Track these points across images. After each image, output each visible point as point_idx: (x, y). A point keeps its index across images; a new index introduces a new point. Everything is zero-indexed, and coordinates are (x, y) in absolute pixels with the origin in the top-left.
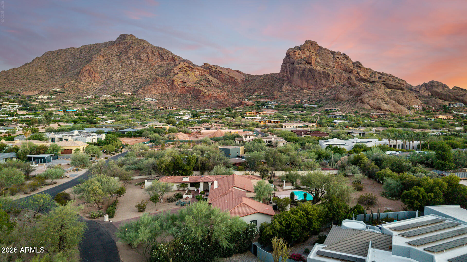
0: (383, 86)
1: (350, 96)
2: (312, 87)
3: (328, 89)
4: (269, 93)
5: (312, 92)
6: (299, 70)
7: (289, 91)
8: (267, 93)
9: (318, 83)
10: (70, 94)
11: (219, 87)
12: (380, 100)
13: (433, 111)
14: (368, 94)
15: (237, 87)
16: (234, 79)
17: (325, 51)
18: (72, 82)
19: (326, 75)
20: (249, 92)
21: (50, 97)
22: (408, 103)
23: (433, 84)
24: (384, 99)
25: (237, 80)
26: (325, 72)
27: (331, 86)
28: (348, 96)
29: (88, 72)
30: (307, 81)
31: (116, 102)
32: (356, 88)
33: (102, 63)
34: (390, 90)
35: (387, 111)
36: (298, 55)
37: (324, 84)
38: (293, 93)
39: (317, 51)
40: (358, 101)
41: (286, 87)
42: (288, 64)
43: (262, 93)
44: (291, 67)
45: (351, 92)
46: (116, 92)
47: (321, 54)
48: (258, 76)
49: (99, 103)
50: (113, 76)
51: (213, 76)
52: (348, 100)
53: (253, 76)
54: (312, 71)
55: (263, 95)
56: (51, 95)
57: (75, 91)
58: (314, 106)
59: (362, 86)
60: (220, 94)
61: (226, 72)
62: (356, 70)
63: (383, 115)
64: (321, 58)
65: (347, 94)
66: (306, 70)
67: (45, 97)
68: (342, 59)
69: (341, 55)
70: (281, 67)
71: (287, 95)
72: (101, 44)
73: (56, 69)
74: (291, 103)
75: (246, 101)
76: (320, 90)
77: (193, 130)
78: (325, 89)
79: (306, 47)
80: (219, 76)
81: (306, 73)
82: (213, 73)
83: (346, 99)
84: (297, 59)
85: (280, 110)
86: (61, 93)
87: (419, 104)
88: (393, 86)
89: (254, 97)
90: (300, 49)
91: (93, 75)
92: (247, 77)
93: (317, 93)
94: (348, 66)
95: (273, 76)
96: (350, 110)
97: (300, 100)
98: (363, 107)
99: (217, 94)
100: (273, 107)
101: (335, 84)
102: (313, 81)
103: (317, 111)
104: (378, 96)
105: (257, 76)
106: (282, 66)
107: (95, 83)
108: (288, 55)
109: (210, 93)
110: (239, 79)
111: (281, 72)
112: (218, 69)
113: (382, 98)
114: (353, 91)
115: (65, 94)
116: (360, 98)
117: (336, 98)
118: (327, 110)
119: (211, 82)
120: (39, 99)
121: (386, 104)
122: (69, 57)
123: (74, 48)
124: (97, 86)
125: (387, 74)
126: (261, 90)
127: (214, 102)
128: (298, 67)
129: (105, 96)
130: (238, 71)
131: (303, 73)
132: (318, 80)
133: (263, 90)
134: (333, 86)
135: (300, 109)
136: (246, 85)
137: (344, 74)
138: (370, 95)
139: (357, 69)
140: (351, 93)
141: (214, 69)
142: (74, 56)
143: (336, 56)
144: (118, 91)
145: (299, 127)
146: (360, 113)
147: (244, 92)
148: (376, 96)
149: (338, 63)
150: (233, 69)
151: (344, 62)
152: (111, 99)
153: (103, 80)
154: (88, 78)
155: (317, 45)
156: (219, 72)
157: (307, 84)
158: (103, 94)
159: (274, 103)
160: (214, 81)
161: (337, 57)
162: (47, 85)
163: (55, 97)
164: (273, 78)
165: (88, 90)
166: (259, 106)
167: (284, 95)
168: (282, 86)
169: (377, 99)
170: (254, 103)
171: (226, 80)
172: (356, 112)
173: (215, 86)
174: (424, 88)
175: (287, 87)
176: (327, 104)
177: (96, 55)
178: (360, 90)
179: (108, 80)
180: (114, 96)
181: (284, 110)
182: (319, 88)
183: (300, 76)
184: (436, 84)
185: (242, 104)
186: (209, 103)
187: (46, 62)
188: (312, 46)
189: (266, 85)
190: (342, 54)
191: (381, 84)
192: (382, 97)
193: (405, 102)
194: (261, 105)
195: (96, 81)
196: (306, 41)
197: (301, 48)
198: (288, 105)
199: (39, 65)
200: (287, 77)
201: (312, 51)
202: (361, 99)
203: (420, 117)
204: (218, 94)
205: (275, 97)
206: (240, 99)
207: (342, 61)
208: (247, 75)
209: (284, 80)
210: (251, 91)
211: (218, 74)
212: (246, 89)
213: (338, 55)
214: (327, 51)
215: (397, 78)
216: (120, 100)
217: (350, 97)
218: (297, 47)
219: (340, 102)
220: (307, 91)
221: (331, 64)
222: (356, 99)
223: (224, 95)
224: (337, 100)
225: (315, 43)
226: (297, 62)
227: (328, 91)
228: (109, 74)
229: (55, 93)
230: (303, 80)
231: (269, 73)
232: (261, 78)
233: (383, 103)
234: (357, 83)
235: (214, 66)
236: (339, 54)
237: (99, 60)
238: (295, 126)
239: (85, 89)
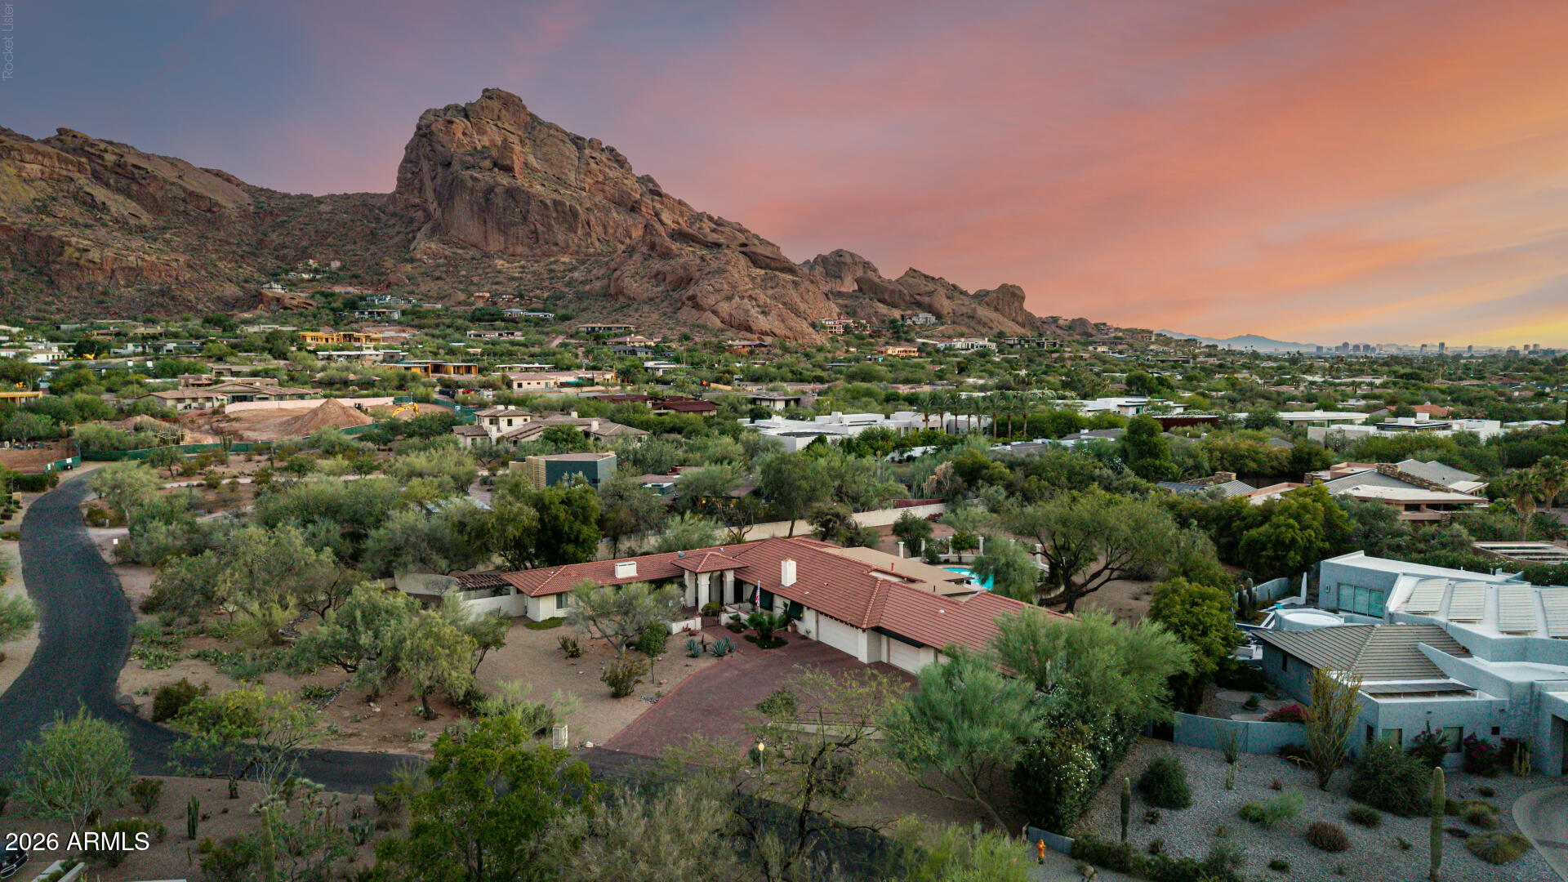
0: (743, 261)
1: (657, 286)
2: (520, 249)
3: (574, 262)
4: (361, 264)
5: (523, 267)
6: (472, 190)
7: (442, 261)
8: (354, 264)
9: (541, 237)
11: (142, 230)
12: (746, 301)
13: (871, 336)
14: (712, 282)
15: (222, 235)
16: (207, 202)
17: (552, 132)
19: (565, 213)
20: (277, 258)
22: (809, 311)
23: (842, 259)
24: (756, 299)
25: (221, 207)
26: (562, 204)
27: (584, 250)
28: (649, 286)
30: (503, 228)
32: (672, 262)
34: (763, 272)
35: (766, 334)
36: (461, 137)
37: (562, 243)
38: (456, 267)
39: (525, 128)
40: (683, 303)
41: (425, 246)
42: (425, 166)
43: (336, 264)
44: (440, 175)
45: (658, 273)
47: (538, 141)
48: (307, 200)
51: (108, 185)
52: (652, 299)
53: (286, 196)
54: (517, 197)
55: (340, 269)
58: (541, 315)
59: (688, 255)
60: (154, 258)
61: (171, 175)
62: (649, 202)
63: (761, 345)
64: (539, 153)
65: (646, 279)
66: (498, 190)
68: (606, 165)
69: (603, 150)
70: (400, 172)
71: (437, 274)
74: (460, 303)
75: (278, 289)
76: (551, 263)
77: (180, 406)
78: (566, 259)
79: (487, 112)
80: (135, 187)
81: (499, 201)
82: (107, 174)
83: (645, 295)
84: (461, 150)
85: (430, 327)
87: (835, 315)
88: (769, 261)
89: (305, 276)
90: (467, 117)
92: (263, 199)
93: (542, 270)
94: (625, 188)
95: (370, 201)
96: (665, 331)
97: (488, 295)
98: (701, 322)
99: (143, 260)
100: (396, 316)
101: (597, 244)
102: (522, 231)
103: (559, 333)
104: (741, 288)
105: (302, 197)
106: (402, 169)
108: (424, 133)
109: (109, 253)
110: (231, 205)
111: (399, 191)
112: (131, 159)
113: (750, 297)
114: (664, 270)
116: (691, 293)
117: (612, 290)
118: (593, 328)
119: (104, 207)
121: (763, 312)
125: (729, 224)
126: (330, 253)
127: (128, 292)
128: (467, 177)
130: (218, 174)
131: (487, 200)
132: (540, 228)
133: (336, 252)
134: (592, 250)
135: (498, 323)
136: (260, 229)
137: (615, 214)
138: (717, 286)
139: (653, 200)
140: (659, 277)
141: (110, 158)
143: (587, 152)
145: (563, 385)
146: (697, 339)
147: (253, 254)
148: (734, 287)
149: (596, 175)
150: (197, 165)
151: (611, 174)
155: (524, 108)
156: (136, 171)
157: (502, 239)
159: (395, 304)
160: (119, 205)
161: (592, 158)
164: (370, 210)
166: (340, 312)
167: (426, 274)
168: (410, 242)
169: (737, 299)
170: (312, 297)
171: (170, 204)
172: (686, 338)
173: (122, 224)
174: (822, 269)
175: (433, 246)
176: (584, 310)
178: (685, 269)
181: (442, 327)
182: (545, 255)
183: (476, 208)
184: (848, 260)
185: (261, 302)
186: (105, 293)
188: (507, 110)
189: (346, 235)
190: (604, 146)
191: (737, 254)
192: (750, 292)
193: (802, 309)
194: (346, 305)
196: (486, 90)
197: (471, 114)
198: (447, 310)
200: (425, 210)
201: (506, 126)
202: (692, 298)
203: (847, 351)
204: (146, 257)
205: (392, 278)
206: (246, 281)
207: (607, 170)
208: (261, 190)
209: (411, 221)
210: (286, 251)
211: (134, 179)
212: (261, 243)
213: (592, 148)
214: (556, 133)
215: (757, 237)
217: (655, 289)
218: (457, 106)
219: (629, 306)
220: (507, 265)
221: (572, 176)
222: (675, 295)
223: (174, 264)
224: (614, 296)
225: (517, 101)
226: (461, 160)
227: (574, 269)
230: (490, 224)
231: (350, 192)
232: (323, 208)
233: (754, 312)
234: (675, 246)
235: (111, 143)
236: (595, 146)
238: (552, 383)
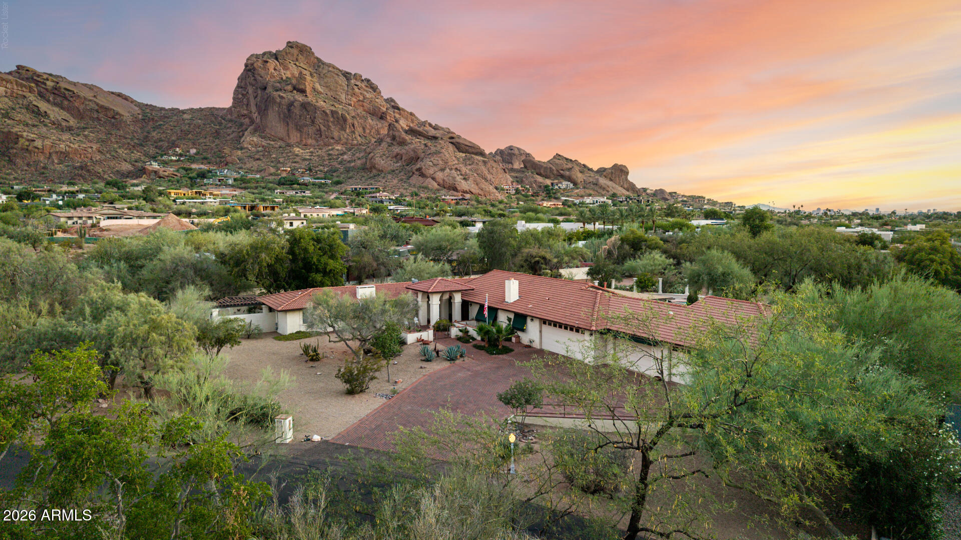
0: (451, 148)
1: (397, 162)
2: (310, 141)
3: (344, 149)
4: (209, 151)
5: (311, 152)
6: (280, 104)
7: (260, 149)
8: (205, 151)
9: (323, 134)
11: (70, 129)
12: (453, 171)
13: (533, 195)
14: (432, 159)
15: (121, 133)
16: (112, 112)
17: (331, 69)
19: (338, 118)
20: (156, 147)
22: (493, 180)
23: (512, 151)
24: (460, 171)
25: (121, 115)
26: (337, 112)
27: (351, 142)
28: (392, 162)
30: (299, 129)
32: (407, 148)
34: (464, 155)
35: (466, 192)
36: (273, 71)
37: (336, 138)
38: (269, 152)
39: (314, 66)
40: (413, 173)
41: (251, 140)
42: (250, 90)
43: (193, 151)
44: (260, 95)
45: (397, 154)
47: (322, 75)
51: (48, 101)
52: (394, 171)
53: (162, 109)
54: (308, 109)
55: (196, 154)
58: (323, 181)
59: (417, 143)
60: (76, 146)
61: (89, 94)
62: (392, 113)
63: (463, 199)
64: (322, 82)
65: (389, 158)
66: (296, 104)
68: (364, 90)
69: (362, 81)
70: (234, 94)
71: (257, 157)
74: (271, 174)
75: (155, 166)
76: (330, 150)
77: (70, 222)
78: (339, 147)
79: (289, 56)
80: (66, 103)
81: (297, 111)
82: (49, 94)
83: (389, 168)
84: (273, 80)
85: (251, 188)
87: (509, 183)
88: (467, 148)
89: (173, 158)
90: (277, 59)
92: (148, 111)
93: (324, 154)
94: (376, 104)
95: (215, 112)
96: (402, 190)
97: (289, 169)
98: (424, 185)
99: (69, 147)
100: (230, 182)
101: (359, 138)
102: (311, 130)
103: (335, 191)
104: (450, 164)
105: (173, 110)
108: (249, 69)
109: (48, 143)
110: (127, 114)
111: (233, 106)
112: (63, 85)
113: (456, 169)
114: (401, 152)
116: (418, 166)
117: (368, 165)
118: (356, 189)
119: (46, 114)
121: (464, 179)
125: (442, 128)
126: (190, 144)
127: (59, 167)
128: (277, 96)
130: (119, 95)
131: (289, 110)
132: (323, 128)
133: (194, 144)
134: (355, 142)
135: (295, 186)
136: (146, 129)
137: (370, 121)
138: (435, 162)
139: (394, 112)
140: (398, 157)
141: (50, 84)
143: (353, 81)
145: (334, 216)
146: (422, 195)
147: (141, 145)
148: (447, 163)
149: (358, 96)
150: (106, 89)
151: (368, 95)
155: (313, 54)
156: (67, 92)
157: (298, 135)
159: (230, 174)
160: (55, 113)
161: (356, 85)
164: (215, 118)
166: (196, 180)
167: (250, 157)
168: (240, 137)
169: (448, 170)
170: (178, 171)
171: (88, 113)
172: (415, 194)
173: (57, 125)
174: (500, 157)
175: (255, 139)
176: (350, 178)
178: (415, 152)
181: (259, 188)
182: (326, 145)
183: (282, 116)
184: (516, 152)
185: (145, 173)
186: (45, 168)
188: (302, 55)
189: (200, 133)
190: (363, 78)
191: (447, 143)
192: (456, 166)
193: (489, 178)
194: (198, 175)
196: (289, 42)
197: (279, 57)
198: (263, 178)
200: (250, 118)
201: (302, 65)
202: (419, 170)
203: (518, 204)
204: (72, 145)
205: (229, 159)
206: (136, 162)
207: (365, 93)
208: (147, 105)
209: (242, 125)
210: (162, 143)
211: (65, 97)
212: (146, 138)
213: (356, 79)
214: (333, 70)
217: (396, 165)
218: (270, 52)
219: (379, 175)
220: (302, 151)
221: (343, 97)
222: (408, 168)
223: (90, 150)
224: (369, 169)
225: (308, 49)
226: (273, 85)
227: (344, 153)
230: (291, 125)
232: (186, 116)
233: (459, 178)
234: (408, 138)
235: (51, 75)
236: (358, 78)
238: (327, 215)
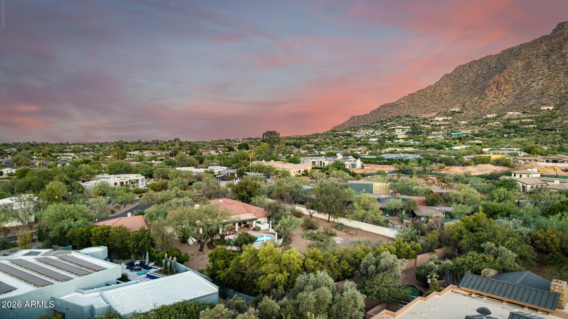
10: (469, 114)
18: (476, 98)
21: (446, 118)
29: (495, 85)
31: (523, 121)
33: (520, 70)
46: (530, 107)
49: (499, 123)
50: (532, 85)
56: (448, 116)
57: (476, 110)
67: (441, 119)
72: (528, 43)
73: (464, 84)
86: (458, 113)
91: (502, 88)
107: (504, 98)
115: (463, 114)
120: (434, 121)
122: (483, 68)
123: (491, 56)
124: (505, 101)
129: (512, 113)
142: (490, 65)
144: (534, 105)
152: (518, 117)
153: (515, 93)
154: (495, 92)
158: (508, 111)
162: (447, 106)
163: (451, 118)
165: (492, 107)
177: (513, 60)
179: (523, 91)
180: (524, 113)
187: (455, 78)
195: (505, 94)
199: (446, 83)
216: (531, 118)
228: (527, 83)
229: (452, 113)
237: (515, 66)
239: (488, 106)
